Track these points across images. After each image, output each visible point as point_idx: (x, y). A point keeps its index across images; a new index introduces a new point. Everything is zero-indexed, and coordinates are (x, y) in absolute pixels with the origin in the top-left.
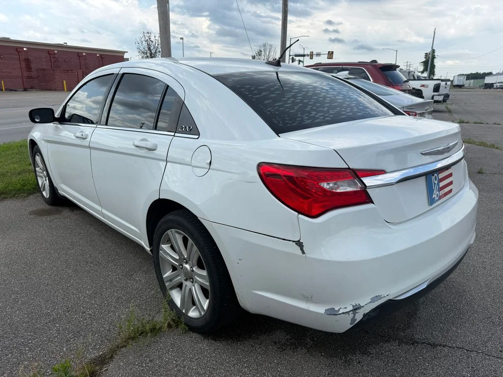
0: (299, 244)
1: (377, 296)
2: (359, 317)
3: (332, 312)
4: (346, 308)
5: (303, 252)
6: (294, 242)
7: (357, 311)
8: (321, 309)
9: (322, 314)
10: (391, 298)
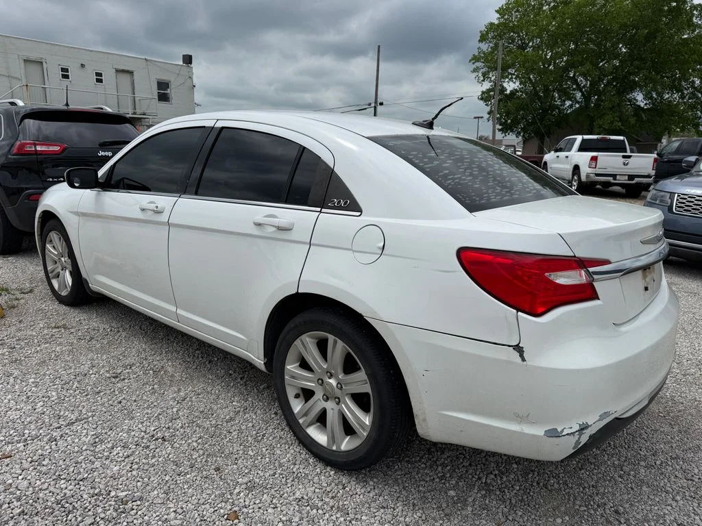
0: (518, 349)
1: (605, 413)
2: (584, 439)
3: (553, 434)
4: (571, 428)
5: (523, 360)
6: (509, 346)
7: (584, 432)
8: (539, 431)
9: (542, 436)
10: (617, 415)
